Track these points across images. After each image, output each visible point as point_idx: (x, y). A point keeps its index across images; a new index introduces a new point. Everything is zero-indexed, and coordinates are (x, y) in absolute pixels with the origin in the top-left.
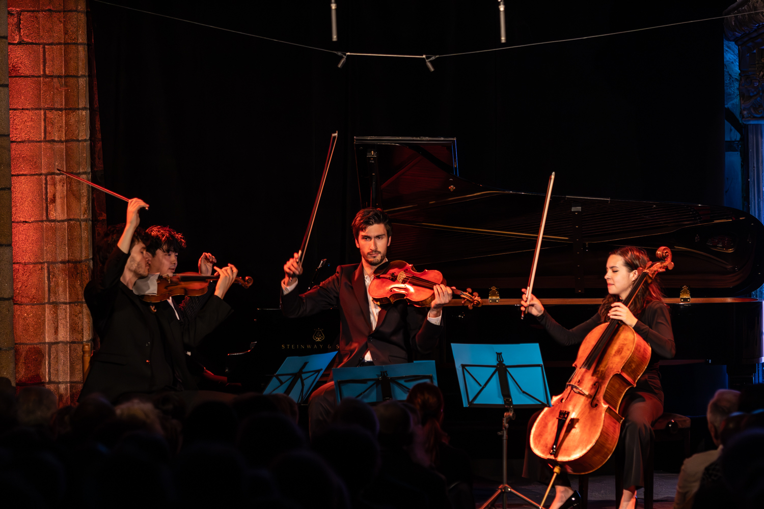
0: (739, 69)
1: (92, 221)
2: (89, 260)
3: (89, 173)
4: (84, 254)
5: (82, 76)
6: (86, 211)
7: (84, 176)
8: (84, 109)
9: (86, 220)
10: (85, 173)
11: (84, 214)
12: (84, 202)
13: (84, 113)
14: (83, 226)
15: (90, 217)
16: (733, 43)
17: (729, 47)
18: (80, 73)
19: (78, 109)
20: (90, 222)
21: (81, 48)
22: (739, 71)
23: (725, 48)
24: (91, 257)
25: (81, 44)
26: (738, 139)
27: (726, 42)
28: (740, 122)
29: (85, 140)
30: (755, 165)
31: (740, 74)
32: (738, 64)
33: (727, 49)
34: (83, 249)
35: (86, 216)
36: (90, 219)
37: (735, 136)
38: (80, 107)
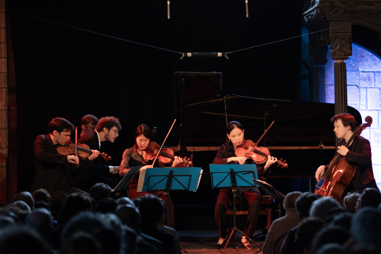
0: (309, 41)
1: (8, 110)
2: (6, 128)
3: (6, 88)
4: (4, 126)
5: (3, 43)
6: (5, 105)
7: (4, 89)
8: (4, 58)
9: (5, 110)
10: (4, 88)
11: (4, 107)
12: (4, 101)
13: (4, 60)
14: (3, 113)
15: (7, 108)
16: (306, 29)
17: (304, 31)
18: (2, 41)
19: (1, 58)
20: (7, 111)
21: (3, 29)
22: (309, 42)
23: (302, 31)
24: (7, 127)
25: (3, 28)
26: (308, 74)
27: (302, 29)
28: (309, 66)
29: (5, 73)
30: (316, 86)
31: (309, 44)
32: (308, 39)
33: (303, 32)
34: (3, 123)
35: (4, 108)
36: (6, 109)
37: (307, 72)
38: (2, 57)
